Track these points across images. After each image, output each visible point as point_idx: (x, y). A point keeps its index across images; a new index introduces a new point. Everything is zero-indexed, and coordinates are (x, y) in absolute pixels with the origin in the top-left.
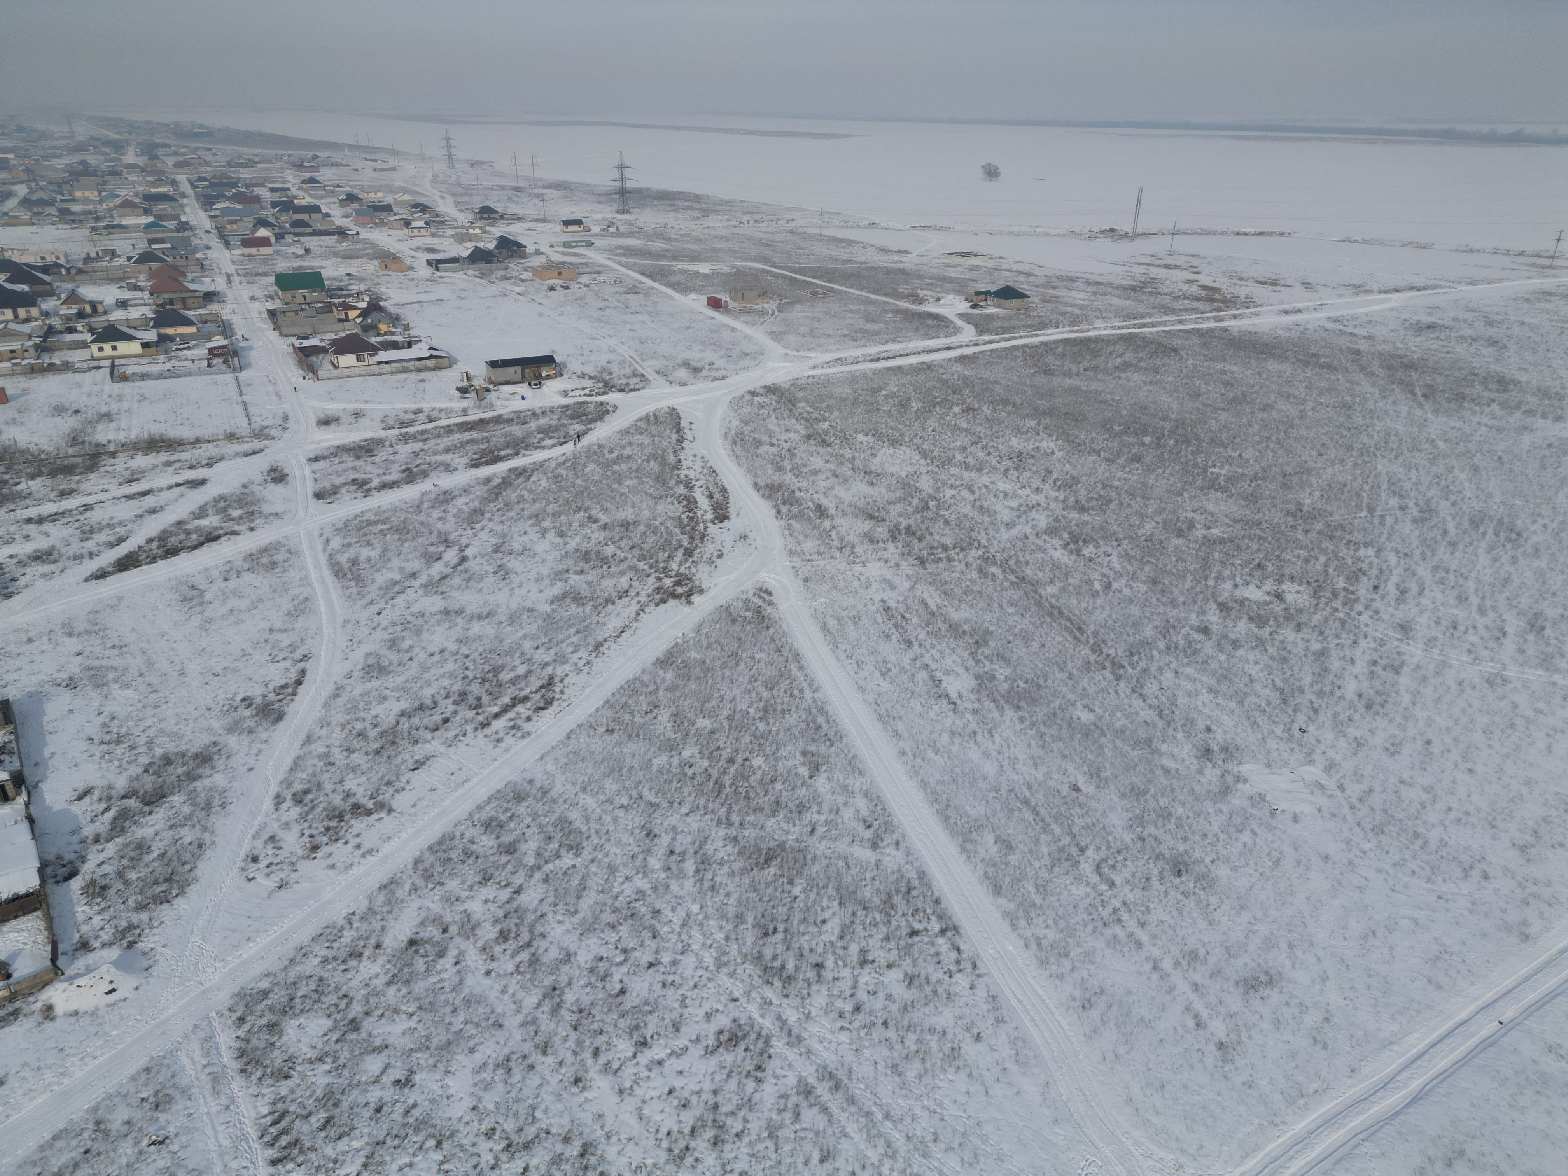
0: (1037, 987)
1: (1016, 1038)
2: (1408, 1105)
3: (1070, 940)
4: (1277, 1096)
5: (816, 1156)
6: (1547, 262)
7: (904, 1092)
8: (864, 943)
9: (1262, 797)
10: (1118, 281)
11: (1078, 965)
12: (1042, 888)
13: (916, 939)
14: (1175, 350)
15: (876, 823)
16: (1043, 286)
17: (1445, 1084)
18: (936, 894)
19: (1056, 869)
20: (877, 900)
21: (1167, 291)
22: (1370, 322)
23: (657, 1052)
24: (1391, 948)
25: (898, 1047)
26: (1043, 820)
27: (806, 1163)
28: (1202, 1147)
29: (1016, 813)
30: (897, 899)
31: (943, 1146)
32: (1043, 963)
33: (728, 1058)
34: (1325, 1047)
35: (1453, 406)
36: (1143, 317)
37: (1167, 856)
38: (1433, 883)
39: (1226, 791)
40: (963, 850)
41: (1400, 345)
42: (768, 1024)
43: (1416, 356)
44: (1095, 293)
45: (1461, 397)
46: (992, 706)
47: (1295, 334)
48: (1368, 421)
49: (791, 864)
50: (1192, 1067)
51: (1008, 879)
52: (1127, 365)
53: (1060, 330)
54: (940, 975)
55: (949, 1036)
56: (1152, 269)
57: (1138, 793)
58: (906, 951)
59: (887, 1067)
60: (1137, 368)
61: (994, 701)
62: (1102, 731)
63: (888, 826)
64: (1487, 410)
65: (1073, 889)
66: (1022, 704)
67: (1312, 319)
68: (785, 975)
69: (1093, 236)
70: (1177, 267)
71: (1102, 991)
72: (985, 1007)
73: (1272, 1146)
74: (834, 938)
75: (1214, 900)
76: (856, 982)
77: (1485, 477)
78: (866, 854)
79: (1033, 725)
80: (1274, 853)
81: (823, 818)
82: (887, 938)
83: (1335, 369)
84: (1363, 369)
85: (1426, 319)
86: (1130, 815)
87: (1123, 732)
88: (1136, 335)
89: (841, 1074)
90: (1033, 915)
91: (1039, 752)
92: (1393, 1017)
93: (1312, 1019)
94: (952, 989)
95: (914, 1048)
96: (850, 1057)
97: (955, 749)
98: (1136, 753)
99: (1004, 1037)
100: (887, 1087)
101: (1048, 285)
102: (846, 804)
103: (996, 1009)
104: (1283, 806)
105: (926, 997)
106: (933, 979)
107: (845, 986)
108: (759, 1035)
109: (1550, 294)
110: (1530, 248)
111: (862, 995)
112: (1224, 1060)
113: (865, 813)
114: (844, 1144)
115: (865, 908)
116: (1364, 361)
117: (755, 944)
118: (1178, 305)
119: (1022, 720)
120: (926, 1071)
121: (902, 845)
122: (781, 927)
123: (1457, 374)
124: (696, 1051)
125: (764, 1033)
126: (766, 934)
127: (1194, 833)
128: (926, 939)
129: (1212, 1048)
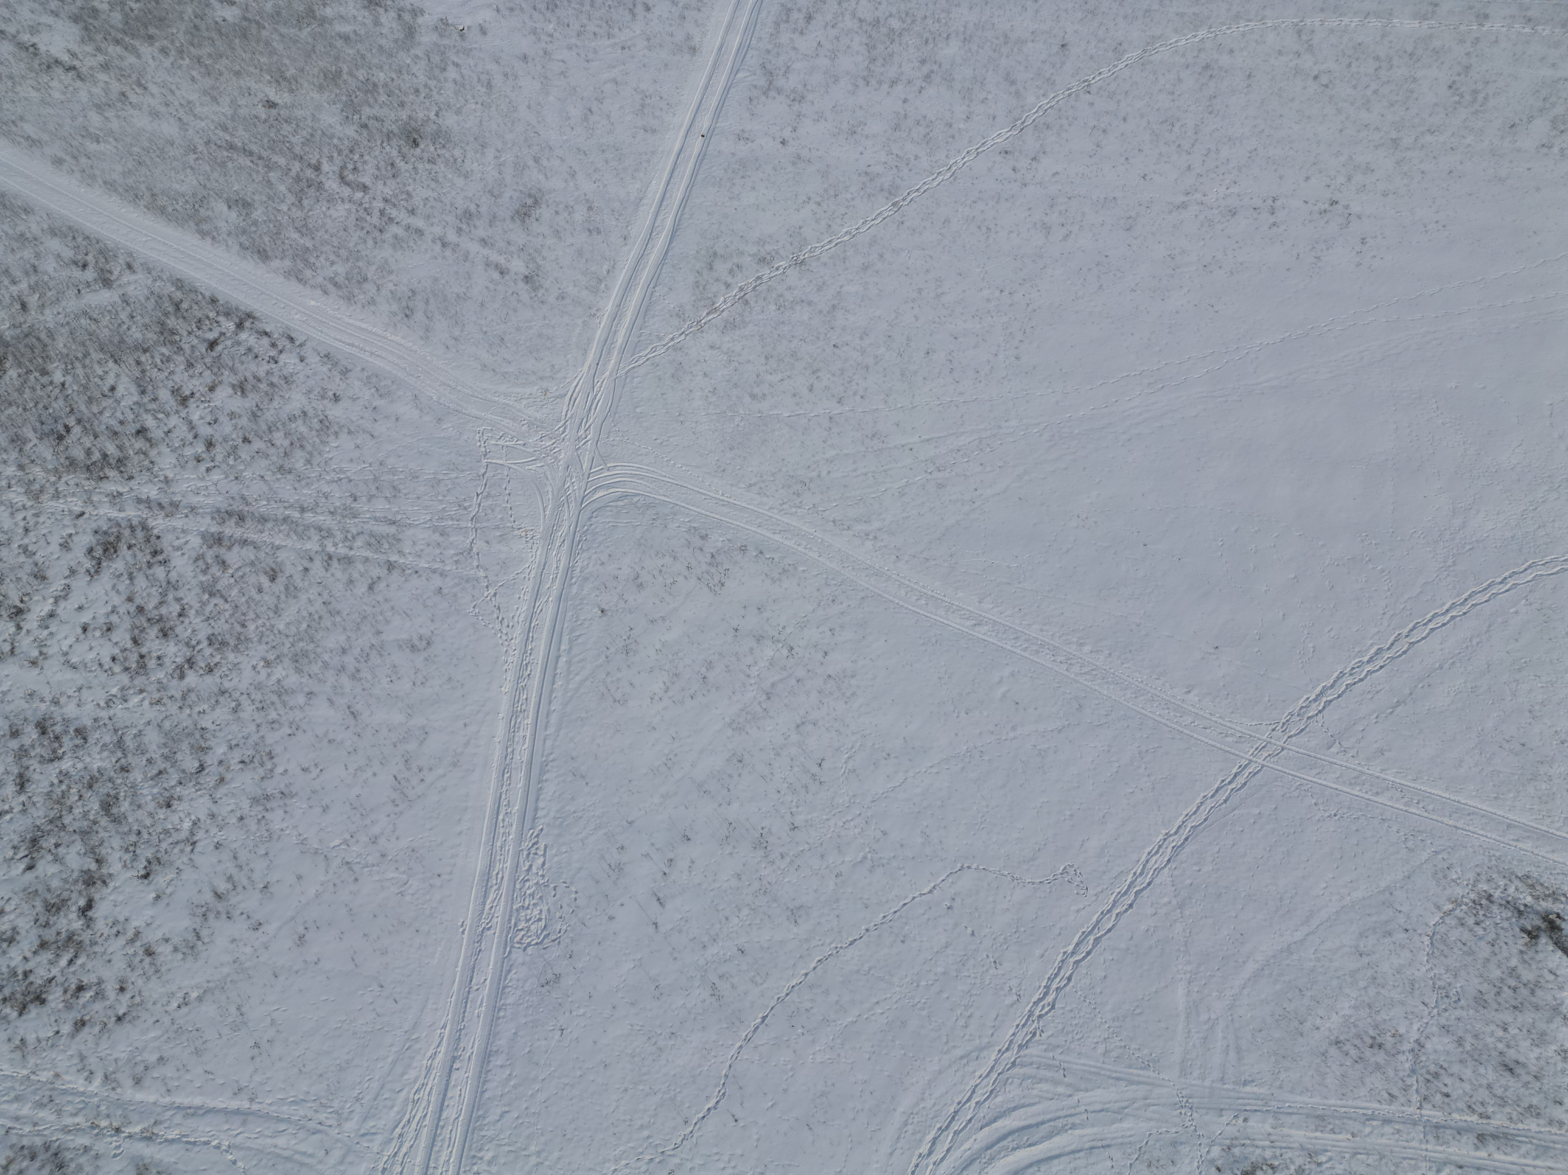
0: (358, 324)
1: (368, 378)
2: (671, 242)
3: (360, 264)
4: (585, 293)
5: (265, 581)
7: (303, 483)
8: (170, 384)
9: (444, 22)
11: (379, 282)
12: (304, 229)
13: (219, 348)
15: (90, 258)
17: (687, 209)
18: (208, 294)
19: (305, 202)
20: (151, 336)
23: (40, 608)
24: (608, 116)
25: (272, 451)
26: (260, 158)
27: (260, 591)
28: (553, 366)
29: (230, 165)
30: (171, 322)
31: (364, 499)
32: (350, 299)
33: (118, 565)
34: (599, 232)
37: (396, 131)
38: (613, 36)
39: (410, 32)
40: (203, 234)
42: (132, 513)
46: (119, 49)
49: (29, 354)
50: (515, 310)
51: (266, 239)
54: (266, 367)
55: (311, 413)
57: (333, 78)
58: (217, 365)
59: (274, 473)
61: (117, 42)
62: (258, 23)
63: (106, 253)
65: (332, 212)
66: (152, 31)
68: (113, 462)
71: (414, 292)
72: (325, 369)
73: (599, 332)
74: (135, 399)
75: (457, 153)
76: (191, 422)
78: (104, 297)
79: (181, 52)
80: (483, 77)
81: (24, 285)
82: (190, 365)
86: (339, 106)
87: (278, 14)
89: (238, 506)
90: (312, 260)
91: (208, 82)
92: (633, 177)
93: (580, 214)
94: (285, 372)
95: (286, 443)
96: (234, 488)
97: (115, 125)
98: (306, 32)
99: (357, 384)
100: (286, 489)
102: (38, 256)
103: (335, 364)
104: (467, 22)
105: (267, 394)
106: (261, 373)
107: (182, 431)
108: (132, 528)
111: (205, 431)
112: (535, 289)
113: (68, 254)
114: (282, 555)
115: (145, 351)
117: (56, 454)
119: (164, 51)
120: (311, 454)
121: (136, 265)
122: (71, 422)
124: (80, 582)
125: (135, 522)
126: (60, 438)
127: (406, 94)
128: (229, 343)
129: (521, 285)
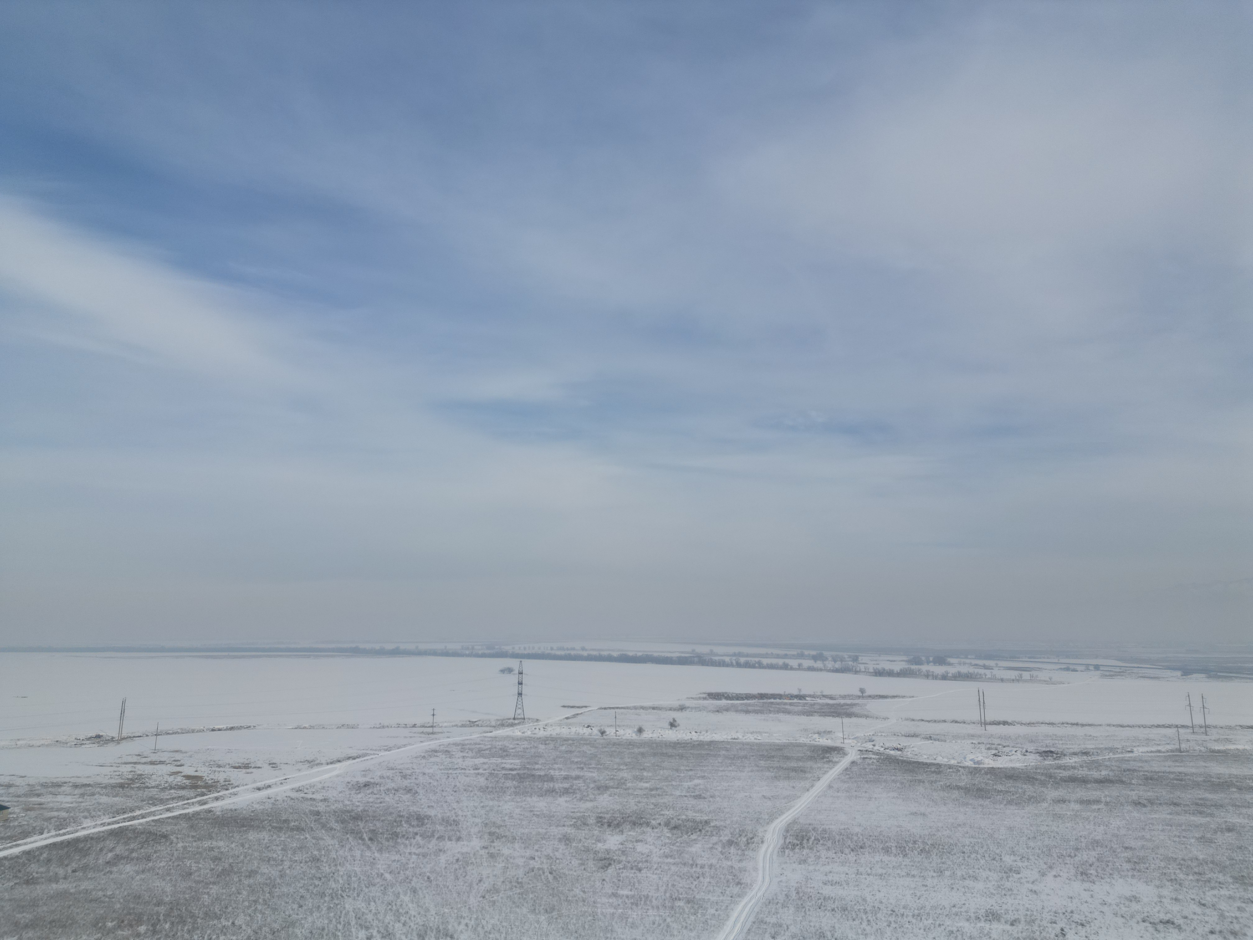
6: (430, 730)
10: (106, 781)
14: (165, 837)
16: (25, 795)
21: (153, 784)
22: (323, 788)
35: (391, 843)
36: (132, 810)
41: (347, 802)
43: (360, 809)
44: (82, 795)
45: (395, 835)
47: (268, 806)
48: (333, 868)
52: (118, 858)
53: (43, 836)
56: (138, 766)
60: (128, 859)
64: (414, 842)
67: (280, 792)
69: (79, 743)
70: (162, 763)
77: (421, 896)
83: (303, 830)
84: (324, 826)
85: (363, 780)
88: (126, 828)
101: (32, 792)
109: (436, 751)
110: (419, 722)
116: (324, 820)
118: (165, 795)
123: (390, 818)
